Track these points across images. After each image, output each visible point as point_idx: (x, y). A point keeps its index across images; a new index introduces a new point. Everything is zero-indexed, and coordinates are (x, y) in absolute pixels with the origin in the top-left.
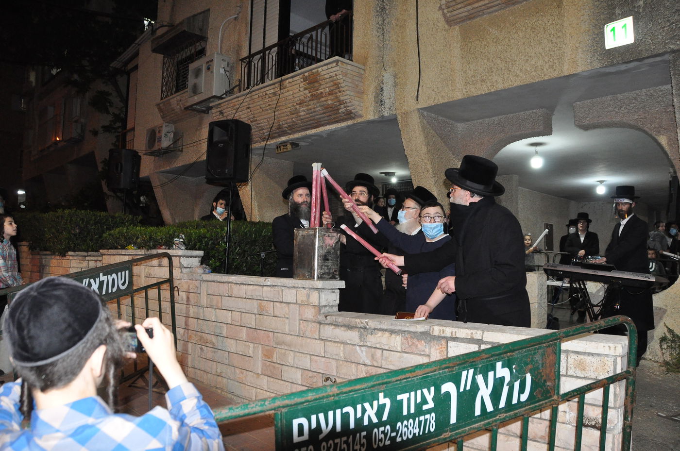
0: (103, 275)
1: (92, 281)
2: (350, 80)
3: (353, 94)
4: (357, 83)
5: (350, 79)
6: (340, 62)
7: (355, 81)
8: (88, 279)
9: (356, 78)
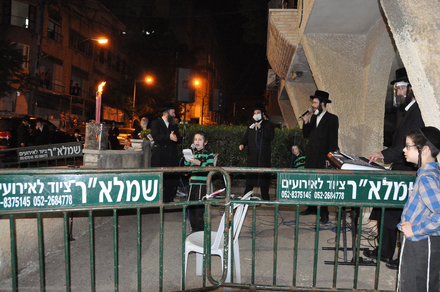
0: (64, 147)
1: (58, 149)
2: (283, 23)
3: (285, 32)
4: (290, 23)
5: (283, 21)
6: (272, 13)
7: (288, 22)
8: (56, 148)
9: (289, 20)
